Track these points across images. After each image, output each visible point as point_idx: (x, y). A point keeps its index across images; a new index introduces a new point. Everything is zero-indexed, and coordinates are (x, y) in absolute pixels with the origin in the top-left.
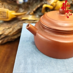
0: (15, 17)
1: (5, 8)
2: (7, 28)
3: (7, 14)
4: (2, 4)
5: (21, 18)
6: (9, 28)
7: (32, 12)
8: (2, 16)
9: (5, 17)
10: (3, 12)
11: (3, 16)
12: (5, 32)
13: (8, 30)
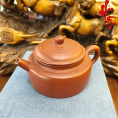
0: (22, 39)
1: (10, 26)
2: (12, 53)
3: (12, 35)
4: (7, 22)
5: (30, 42)
6: (14, 54)
7: (46, 34)
8: (5, 37)
9: (9, 39)
10: (7, 32)
11: (7, 38)
12: (8, 60)
13: (13, 56)
